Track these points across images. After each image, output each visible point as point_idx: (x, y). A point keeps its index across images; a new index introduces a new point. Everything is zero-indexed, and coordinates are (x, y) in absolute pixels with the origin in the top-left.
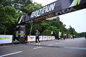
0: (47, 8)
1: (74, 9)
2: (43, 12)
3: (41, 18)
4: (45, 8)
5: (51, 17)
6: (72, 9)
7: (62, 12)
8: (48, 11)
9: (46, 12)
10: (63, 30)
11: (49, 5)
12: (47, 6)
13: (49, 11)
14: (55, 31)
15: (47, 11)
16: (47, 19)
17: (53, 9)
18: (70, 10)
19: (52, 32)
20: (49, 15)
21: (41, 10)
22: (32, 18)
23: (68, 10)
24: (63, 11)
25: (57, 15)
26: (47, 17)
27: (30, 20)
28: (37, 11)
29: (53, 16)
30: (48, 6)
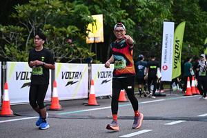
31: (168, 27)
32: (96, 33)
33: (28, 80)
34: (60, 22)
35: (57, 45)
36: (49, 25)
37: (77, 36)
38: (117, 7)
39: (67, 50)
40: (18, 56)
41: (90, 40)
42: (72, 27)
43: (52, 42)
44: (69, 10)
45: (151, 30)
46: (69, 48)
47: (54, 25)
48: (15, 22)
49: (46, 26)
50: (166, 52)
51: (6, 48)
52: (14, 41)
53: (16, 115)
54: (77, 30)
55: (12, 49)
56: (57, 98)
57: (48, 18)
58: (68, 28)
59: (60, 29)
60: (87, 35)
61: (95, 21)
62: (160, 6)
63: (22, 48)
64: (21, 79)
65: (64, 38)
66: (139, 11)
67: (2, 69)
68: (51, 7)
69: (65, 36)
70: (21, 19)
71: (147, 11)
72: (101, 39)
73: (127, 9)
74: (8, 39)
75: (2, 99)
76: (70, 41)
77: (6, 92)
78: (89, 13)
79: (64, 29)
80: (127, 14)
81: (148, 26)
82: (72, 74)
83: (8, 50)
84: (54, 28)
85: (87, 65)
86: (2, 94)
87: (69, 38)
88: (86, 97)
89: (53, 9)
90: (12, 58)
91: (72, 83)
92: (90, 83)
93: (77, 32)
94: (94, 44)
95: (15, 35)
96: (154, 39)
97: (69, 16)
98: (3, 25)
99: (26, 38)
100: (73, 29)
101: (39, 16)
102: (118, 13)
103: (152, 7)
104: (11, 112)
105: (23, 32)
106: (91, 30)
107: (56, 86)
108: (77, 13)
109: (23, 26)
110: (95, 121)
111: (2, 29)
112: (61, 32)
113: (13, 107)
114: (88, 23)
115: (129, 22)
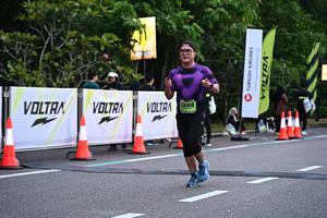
31: (254, 37)
32: (145, 44)
33: (41, 114)
34: (91, 27)
35: (86, 63)
36: (75, 32)
37: (117, 49)
38: (177, 6)
39: (101, 69)
40: (27, 79)
41: (136, 55)
42: (109, 35)
43: (79, 57)
44: (104, 9)
45: (228, 41)
46: (105, 67)
47: (82, 32)
48: (23, 27)
49: (70, 33)
50: (250, 75)
51: (9, 66)
52: (21, 55)
53: (24, 167)
54: (117, 39)
55: (19, 67)
56: (85, 142)
57: (73, 21)
58: (104, 37)
59: (91, 39)
60: (131, 47)
61: (144, 26)
62: (241, 5)
63: (33, 66)
64: (32, 113)
65: (96, 52)
66: (209, 13)
67: (3, 98)
68: (77, 4)
69: (99, 48)
70: (33, 22)
71: (222, 13)
72: (153, 54)
73: (193, 9)
74: (13, 52)
75: (3, 143)
76: (106, 56)
77: (9, 132)
78: (135, 14)
79: (96, 38)
80: (192, 17)
81: (223, 35)
82: (109, 106)
83: (12, 69)
84: (83, 36)
85: (131, 92)
86: (3, 135)
87: (105, 52)
88: (130, 140)
89: (81, 7)
90: (18, 81)
91: (108, 119)
92: (136, 120)
93: (116, 42)
94: (142, 61)
95: (23, 47)
96: (232, 54)
97: (105, 19)
98: (5, 32)
99: (39, 52)
100: (110, 39)
101: (59, 18)
102: (179, 15)
103: (229, 7)
104: (17, 162)
105: (35, 42)
106: (138, 39)
107: (84, 124)
108: (117, 14)
109: (35, 33)
110: (144, 176)
111: (4, 38)
112: (92, 42)
113: (19, 154)
114: (134, 29)
115: (195, 29)
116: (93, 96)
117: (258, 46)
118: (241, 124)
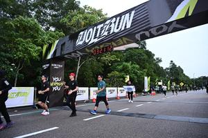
0: (115, 22)
1: (178, 26)
2: (106, 33)
3: (102, 46)
4: (111, 23)
5: (124, 44)
6: (174, 25)
7: (150, 32)
8: (116, 31)
9: (114, 33)
10: (155, 72)
11: (120, 15)
12: (114, 19)
13: (121, 31)
14: (136, 74)
15: (114, 29)
16: (115, 49)
17: (128, 26)
18: (171, 28)
19: (128, 76)
20: (120, 40)
21: (102, 28)
22: (80, 45)
23: (165, 28)
24: (153, 31)
25: (139, 39)
26: (115, 45)
27: (75, 52)
28: (91, 30)
29: (129, 43)
30: (118, 18)
31: (146, 78)
32: (127, 79)
33: (111, 92)
38: (132, 73)
41: (126, 82)
42: (122, 79)
56: (119, 96)
57: (116, 77)
59: (119, 79)
70: (109, 77)
78: (126, 75)
81: (140, 78)
82: (122, 90)
90: (107, 87)
103: (141, 73)
107: (118, 93)
108: (123, 75)
115: (136, 77)
116: (119, 89)
117: (147, 80)
118: (145, 93)
